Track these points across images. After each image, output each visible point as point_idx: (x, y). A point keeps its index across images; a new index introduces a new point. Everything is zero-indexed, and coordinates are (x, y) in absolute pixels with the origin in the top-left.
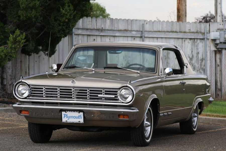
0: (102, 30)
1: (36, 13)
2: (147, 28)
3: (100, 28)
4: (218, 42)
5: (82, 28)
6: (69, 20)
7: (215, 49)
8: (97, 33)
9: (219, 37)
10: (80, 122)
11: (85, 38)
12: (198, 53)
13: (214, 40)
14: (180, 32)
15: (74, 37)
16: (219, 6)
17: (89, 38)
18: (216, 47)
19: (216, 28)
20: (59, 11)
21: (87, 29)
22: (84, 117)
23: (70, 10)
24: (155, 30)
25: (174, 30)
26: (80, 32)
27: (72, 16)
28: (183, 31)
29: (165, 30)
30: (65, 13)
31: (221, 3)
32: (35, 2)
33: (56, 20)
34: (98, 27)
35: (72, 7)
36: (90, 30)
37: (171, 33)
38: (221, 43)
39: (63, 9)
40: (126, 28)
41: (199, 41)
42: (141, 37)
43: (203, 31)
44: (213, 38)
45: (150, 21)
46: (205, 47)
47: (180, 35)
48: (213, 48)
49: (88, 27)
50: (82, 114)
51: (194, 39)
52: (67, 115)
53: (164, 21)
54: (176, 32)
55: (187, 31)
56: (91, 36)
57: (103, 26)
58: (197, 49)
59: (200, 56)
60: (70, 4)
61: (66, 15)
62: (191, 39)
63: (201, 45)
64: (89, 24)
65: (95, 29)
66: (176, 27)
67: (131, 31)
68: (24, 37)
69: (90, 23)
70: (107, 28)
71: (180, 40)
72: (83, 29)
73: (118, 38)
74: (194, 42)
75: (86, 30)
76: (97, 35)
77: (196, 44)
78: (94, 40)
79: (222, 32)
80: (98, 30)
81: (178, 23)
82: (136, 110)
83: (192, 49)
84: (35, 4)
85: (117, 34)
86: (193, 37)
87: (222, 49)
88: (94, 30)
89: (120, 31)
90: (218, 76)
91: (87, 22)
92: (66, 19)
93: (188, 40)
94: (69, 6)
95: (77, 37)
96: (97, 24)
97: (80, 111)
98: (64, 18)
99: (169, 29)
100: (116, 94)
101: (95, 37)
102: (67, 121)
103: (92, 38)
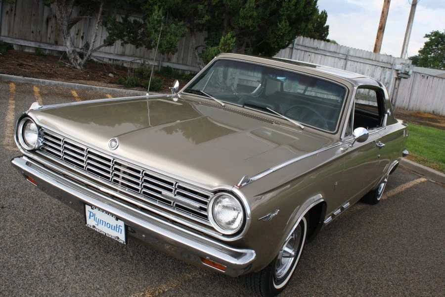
0: (317, 49)
1: (253, 22)
2: (351, 53)
3: (316, 47)
4: (400, 72)
6: (284, 34)
7: (397, 77)
8: (313, 51)
9: (401, 68)
10: (118, 238)
11: (303, 52)
12: (385, 78)
13: (397, 70)
14: (375, 61)
15: (294, 50)
16: (405, 47)
17: (305, 53)
18: (397, 75)
19: (401, 62)
20: (277, 26)
21: (306, 46)
22: (127, 232)
23: (286, 26)
24: (357, 55)
25: (371, 58)
26: (299, 47)
27: (287, 31)
28: (377, 60)
29: (364, 57)
31: (407, 46)
33: (272, 32)
34: (314, 46)
35: (288, 24)
36: (307, 48)
37: (368, 60)
38: (401, 73)
39: (280, 24)
40: (336, 51)
41: (387, 69)
42: (346, 59)
43: (392, 63)
44: (397, 69)
45: (355, 49)
46: (391, 75)
47: (375, 63)
48: (396, 76)
49: (307, 45)
50: (121, 223)
51: (384, 67)
52: (94, 215)
53: (364, 51)
54: (372, 60)
55: (380, 60)
56: (308, 52)
57: (318, 46)
58: (385, 75)
59: (386, 80)
60: (287, 21)
61: (282, 29)
62: (382, 67)
63: (388, 72)
64: (308, 43)
65: (311, 47)
66: (373, 57)
67: (339, 53)
68: (234, 41)
70: (321, 48)
71: (374, 67)
72: (302, 46)
73: (328, 57)
74: (384, 70)
77: (385, 71)
79: (404, 66)
80: (314, 48)
81: (375, 54)
83: (381, 74)
85: (328, 54)
86: (384, 66)
87: (401, 77)
89: (330, 52)
90: (395, 95)
93: (380, 67)
94: (286, 22)
95: (297, 51)
96: (314, 44)
98: (280, 32)
99: (367, 57)
100: (205, 203)
101: (310, 54)
102: (94, 227)
103: (308, 54)
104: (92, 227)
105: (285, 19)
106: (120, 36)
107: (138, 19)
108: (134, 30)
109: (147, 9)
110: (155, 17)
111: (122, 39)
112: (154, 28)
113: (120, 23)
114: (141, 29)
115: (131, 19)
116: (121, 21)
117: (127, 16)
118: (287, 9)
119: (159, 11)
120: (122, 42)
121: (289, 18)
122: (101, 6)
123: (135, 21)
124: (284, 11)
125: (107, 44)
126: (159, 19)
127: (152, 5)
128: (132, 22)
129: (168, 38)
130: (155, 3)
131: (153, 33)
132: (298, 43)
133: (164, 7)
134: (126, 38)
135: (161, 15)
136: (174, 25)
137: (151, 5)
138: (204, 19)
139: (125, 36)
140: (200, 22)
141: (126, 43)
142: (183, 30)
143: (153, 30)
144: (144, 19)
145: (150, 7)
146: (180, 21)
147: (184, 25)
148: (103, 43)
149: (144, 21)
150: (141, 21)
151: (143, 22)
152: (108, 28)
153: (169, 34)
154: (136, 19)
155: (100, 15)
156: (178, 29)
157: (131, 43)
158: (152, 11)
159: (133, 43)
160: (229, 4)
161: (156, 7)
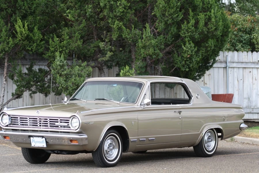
0: (258, 63)
1: (154, 50)
3: (256, 61)
5: (237, 62)
8: (253, 66)
10: (43, 146)
11: (241, 70)
15: (229, 70)
17: (244, 70)
21: (243, 63)
22: (47, 142)
23: (191, 47)
26: (234, 65)
30: (187, 50)
32: (151, 41)
34: (254, 61)
35: (192, 45)
36: (245, 64)
39: (185, 46)
49: (244, 61)
50: (44, 139)
52: (34, 140)
56: (247, 69)
64: (244, 58)
65: (251, 62)
69: (246, 57)
75: (241, 63)
76: (252, 68)
78: (250, 72)
80: (253, 63)
82: (85, 136)
84: (151, 43)
88: (249, 63)
91: (242, 56)
92: (188, 55)
94: (190, 44)
95: (232, 70)
96: (253, 58)
97: (43, 137)
98: (186, 54)
100: (68, 123)
101: (251, 70)
102: (34, 145)
103: (247, 71)
104: (34, 146)
105: (189, 41)
106: (28, 87)
107: (43, 67)
108: (40, 79)
109: (50, 56)
110: (58, 63)
111: (30, 90)
112: (58, 73)
113: (26, 74)
114: (47, 77)
115: (36, 68)
116: (27, 72)
117: (32, 66)
118: (187, 31)
119: (60, 56)
120: (30, 92)
121: (192, 39)
122: (6, 61)
123: (40, 70)
124: (185, 33)
125: (15, 96)
126: (61, 64)
127: (54, 52)
128: (38, 71)
129: (73, 80)
130: (56, 49)
131: (59, 77)
132: (232, 61)
133: (65, 52)
134: (33, 88)
135: (63, 60)
136: (77, 66)
137: (52, 52)
138: (107, 55)
139: (32, 86)
140: (104, 59)
141: (34, 93)
142: (87, 71)
143: (58, 75)
144: (49, 66)
145: (52, 54)
146: (83, 61)
147: (88, 65)
148: (11, 97)
149: (49, 68)
150: (46, 68)
151: (48, 70)
152: (15, 81)
153: (73, 76)
154: (41, 67)
155: (5, 70)
156: (82, 70)
157: (40, 92)
158: (54, 57)
159: (41, 91)
160: (128, 37)
161: (57, 54)
